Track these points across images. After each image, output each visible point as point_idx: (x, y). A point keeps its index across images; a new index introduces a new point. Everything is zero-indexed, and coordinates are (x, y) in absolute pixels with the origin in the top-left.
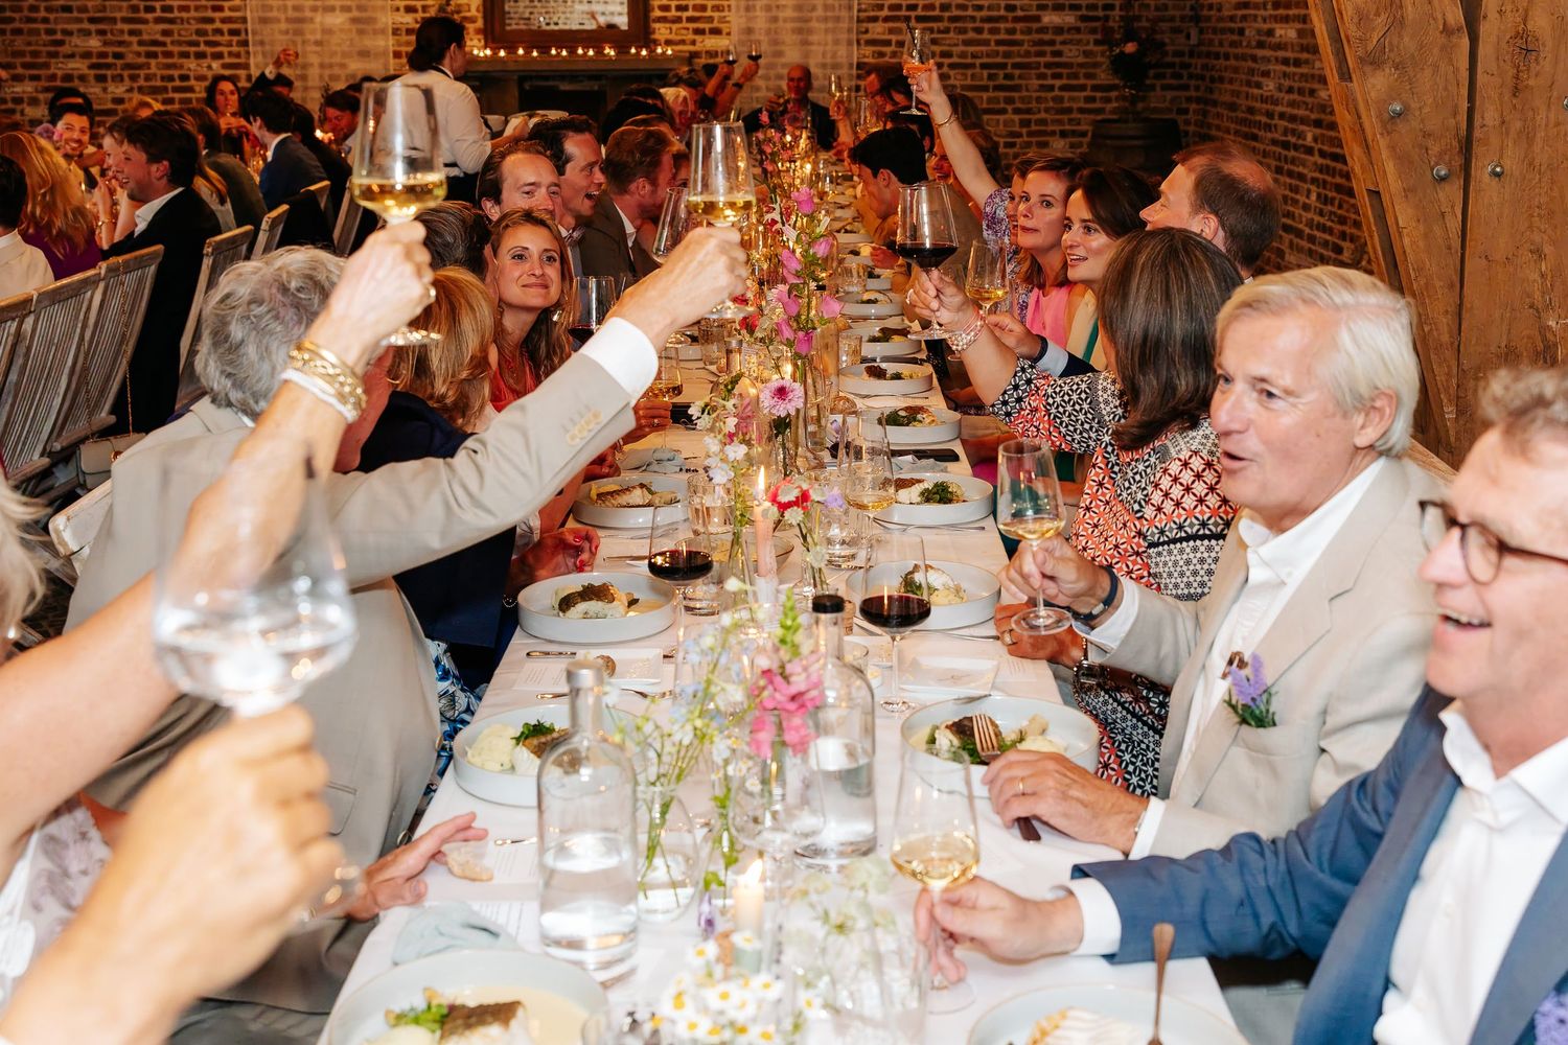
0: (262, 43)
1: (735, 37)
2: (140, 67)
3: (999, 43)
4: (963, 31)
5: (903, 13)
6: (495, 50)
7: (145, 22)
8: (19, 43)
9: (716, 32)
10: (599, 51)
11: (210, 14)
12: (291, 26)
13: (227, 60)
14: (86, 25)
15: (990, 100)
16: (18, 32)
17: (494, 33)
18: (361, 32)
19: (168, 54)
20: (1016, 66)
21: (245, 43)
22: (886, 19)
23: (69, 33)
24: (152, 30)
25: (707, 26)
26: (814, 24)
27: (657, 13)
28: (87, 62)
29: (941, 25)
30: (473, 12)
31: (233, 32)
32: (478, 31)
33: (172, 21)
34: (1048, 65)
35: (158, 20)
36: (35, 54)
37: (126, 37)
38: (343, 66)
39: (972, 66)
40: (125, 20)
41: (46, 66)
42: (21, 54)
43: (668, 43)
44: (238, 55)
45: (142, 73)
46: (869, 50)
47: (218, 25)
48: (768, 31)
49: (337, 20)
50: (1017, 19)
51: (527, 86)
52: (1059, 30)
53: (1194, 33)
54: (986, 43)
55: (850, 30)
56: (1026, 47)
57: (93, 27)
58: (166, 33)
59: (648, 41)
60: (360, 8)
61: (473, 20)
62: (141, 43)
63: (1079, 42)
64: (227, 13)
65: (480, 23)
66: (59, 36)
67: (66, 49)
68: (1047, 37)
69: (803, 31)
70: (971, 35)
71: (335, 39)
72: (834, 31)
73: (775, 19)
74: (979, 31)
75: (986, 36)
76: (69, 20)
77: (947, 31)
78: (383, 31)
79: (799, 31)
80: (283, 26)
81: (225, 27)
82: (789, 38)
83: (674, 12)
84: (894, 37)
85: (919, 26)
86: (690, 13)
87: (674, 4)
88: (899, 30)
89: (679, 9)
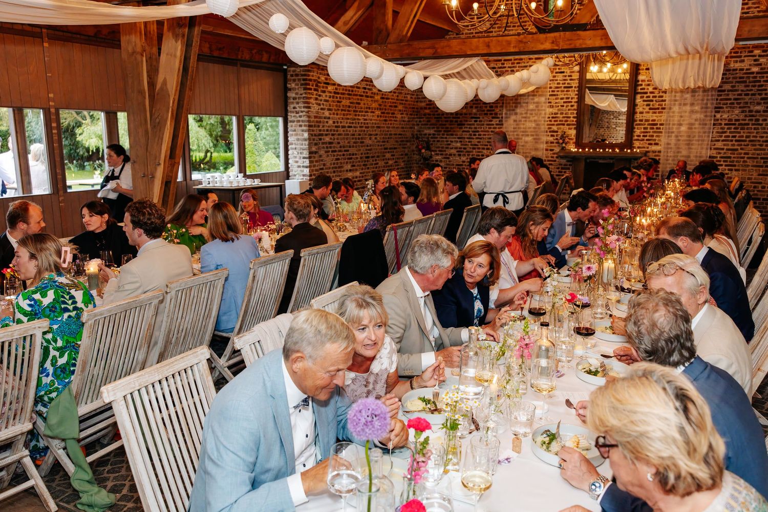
1: (663, 146)
4: (755, 145)
5: (730, 139)
6: (578, 149)
7: (473, 139)
8: (439, 143)
9: (656, 144)
10: (613, 150)
14: (457, 140)
15: (763, 171)
16: (438, 141)
17: (578, 144)
18: (536, 142)
19: (479, 148)
22: (723, 141)
23: (452, 142)
24: (475, 141)
25: (653, 142)
26: (694, 142)
27: (636, 138)
28: (456, 150)
29: (745, 143)
30: (573, 137)
32: (574, 143)
33: (481, 138)
35: (477, 138)
36: (442, 148)
37: (468, 143)
38: (530, 153)
39: (757, 158)
40: (468, 138)
41: (445, 151)
42: (439, 147)
43: (639, 148)
46: (715, 152)
48: (676, 145)
49: (529, 139)
51: (588, 161)
54: (764, 150)
55: (708, 144)
57: (459, 140)
58: (479, 142)
59: (631, 147)
60: (537, 135)
61: (572, 139)
65: (574, 140)
66: (449, 143)
67: (451, 146)
69: (689, 144)
70: (758, 147)
72: (702, 144)
73: (679, 140)
74: (761, 145)
75: (764, 147)
76: (453, 138)
77: (748, 145)
78: (543, 143)
79: (688, 144)
82: (684, 147)
83: (642, 138)
84: (725, 147)
85: (736, 143)
86: (648, 138)
87: (642, 134)
88: (728, 145)
89: (644, 136)
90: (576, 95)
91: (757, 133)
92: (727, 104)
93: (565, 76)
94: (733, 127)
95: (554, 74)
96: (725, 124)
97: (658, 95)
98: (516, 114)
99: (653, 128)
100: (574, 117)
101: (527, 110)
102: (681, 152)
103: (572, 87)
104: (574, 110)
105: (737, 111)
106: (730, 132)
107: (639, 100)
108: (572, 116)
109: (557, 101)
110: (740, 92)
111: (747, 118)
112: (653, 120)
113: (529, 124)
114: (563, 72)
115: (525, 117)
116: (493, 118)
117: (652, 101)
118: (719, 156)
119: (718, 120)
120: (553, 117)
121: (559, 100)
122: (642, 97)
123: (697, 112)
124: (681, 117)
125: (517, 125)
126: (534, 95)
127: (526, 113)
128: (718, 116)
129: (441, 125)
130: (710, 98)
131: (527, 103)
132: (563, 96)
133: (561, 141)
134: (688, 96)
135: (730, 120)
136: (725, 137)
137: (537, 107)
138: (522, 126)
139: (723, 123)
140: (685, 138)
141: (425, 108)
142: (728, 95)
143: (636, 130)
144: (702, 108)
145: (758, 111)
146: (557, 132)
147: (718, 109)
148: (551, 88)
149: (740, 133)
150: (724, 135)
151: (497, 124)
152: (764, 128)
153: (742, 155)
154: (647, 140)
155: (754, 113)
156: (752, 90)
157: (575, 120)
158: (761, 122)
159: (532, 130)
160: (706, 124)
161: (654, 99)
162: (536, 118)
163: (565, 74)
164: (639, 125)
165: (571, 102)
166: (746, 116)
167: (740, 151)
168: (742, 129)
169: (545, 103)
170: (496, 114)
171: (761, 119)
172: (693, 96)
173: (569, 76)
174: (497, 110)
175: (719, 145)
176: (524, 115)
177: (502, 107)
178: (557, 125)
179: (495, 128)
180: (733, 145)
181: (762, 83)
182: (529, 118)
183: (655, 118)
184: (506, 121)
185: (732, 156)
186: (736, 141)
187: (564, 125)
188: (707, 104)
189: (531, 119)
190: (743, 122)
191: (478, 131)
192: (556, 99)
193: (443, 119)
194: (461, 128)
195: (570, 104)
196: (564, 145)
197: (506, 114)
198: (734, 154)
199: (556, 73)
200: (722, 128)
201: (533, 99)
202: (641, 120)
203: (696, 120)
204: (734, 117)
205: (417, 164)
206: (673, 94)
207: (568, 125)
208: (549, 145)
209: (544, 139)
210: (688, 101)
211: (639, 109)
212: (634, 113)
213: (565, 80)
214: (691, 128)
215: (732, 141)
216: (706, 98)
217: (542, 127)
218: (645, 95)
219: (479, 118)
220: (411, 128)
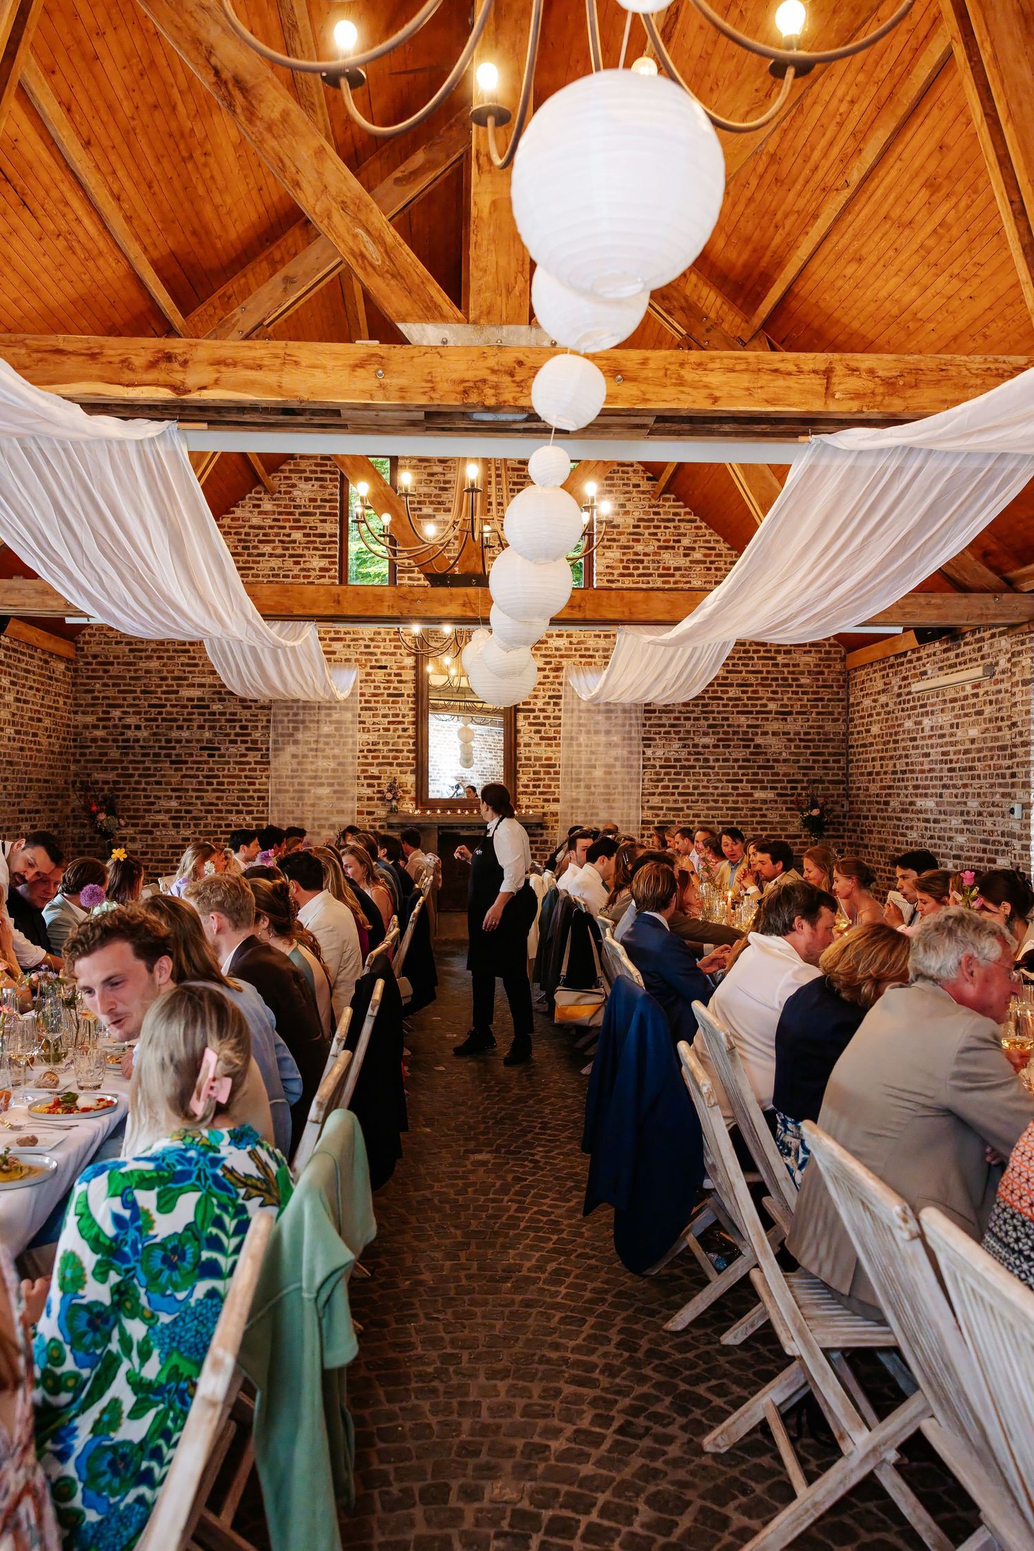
0: (278, 805)
2: (201, 819)
3: (728, 809)
4: (707, 801)
5: (671, 790)
6: (423, 811)
7: (207, 791)
8: (127, 802)
9: (556, 800)
11: (247, 787)
12: (297, 795)
13: (256, 815)
14: (170, 793)
16: (127, 797)
17: (420, 801)
18: (338, 799)
19: (220, 811)
21: (267, 805)
22: (660, 794)
23: (159, 798)
24: (210, 797)
25: (551, 797)
26: (617, 796)
27: (521, 789)
28: (168, 815)
29: (694, 798)
30: (409, 787)
31: (259, 798)
32: (411, 799)
33: (223, 791)
34: (758, 823)
35: (215, 790)
36: (137, 810)
37: (194, 801)
40: (195, 790)
41: (143, 818)
42: (129, 810)
43: (528, 807)
44: (263, 812)
45: (202, 822)
46: (650, 812)
47: (251, 793)
49: (325, 791)
50: (738, 795)
52: (764, 802)
53: (846, 803)
54: (721, 809)
55: (638, 801)
56: (745, 811)
57: (174, 794)
58: (218, 798)
60: (339, 784)
61: (408, 792)
62: (202, 804)
63: (777, 809)
64: (257, 787)
65: (413, 794)
66: (152, 800)
67: (156, 807)
68: (757, 806)
70: (712, 804)
71: (324, 803)
72: (628, 800)
73: (593, 794)
74: (716, 801)
75: (720, 805)
76: (160, 790)
77: (697, 801)
78: (352, 799)
79: (607, 801)
80: (291, 795)
81: (256, 795)
82: (602, 805)
83: (531, 789)
84: (665, 805)
85: (680, 798)
86: (541, 789)
87: (531, 783)
88: (668, 801)
89: (534, 786)
90: (411, 709)
91: (708, 781)
92: (660, 733)
93: (390, 675)
94: (673, 771)
95: (368, 670)
96: (661, 767)
97: (552, 715)
98: (296, 742)
99: (549, 773)
100: (409, 751)
101: (319, 736)
102: (597, 814)
103: (401, 695)
104: (409, 737)
105: (676, 745)
106: (670, 780)
107: (521, 723)
108: (405, 748)
109: (376, 720)
110: (677, 715)
111: (692, 758)
112: (547, 759)
113: (322, 763)
114: (385, 667)
115: (316, 750)
116: (248, 749)
117: (544, 725)
118: (656, 820)
119: (649, 759)
120: (369, 751)
121: (380, 719)
122: (526, 718)
123: (616, 746)
124: (592, 753)
125: (299, 764)
126: (330, 708)
127: (317, 741)
128: (649, 752)
129: (131, 762)
130: (634, 722)
131: (318, 722)
132: (387, 712)
133: (389, 796)
134: (600, 717)
135: (667, 760)
136: (664, 787)
137: (336, 729)
138: (309, 767)
139: (657, 764)
140: (602, 790)
141: (95, 727)
142: (660, 718)
143: (520, 775)
144: (624, 739)
145: (705, 746)
146: (379, 778)
147: (647, 741)
148: (362, 695)
149: (683, 781)
150: (661, 784)
151: (256, 763)
152: (717, 774)
153: (691, 819)
154: (541, 793)
155: (700, 749)
156: (693, 712)
157: (412, 755)
158: (711, 763)
159: (330, 774)
160: (631, 767)
161: (547, 722)
162: (336, 751)
163: (388, 671)
164: (526, 766)
165: (403, 723)
166: (689, 753)
167: (687, 811)
168: (687, 774)
169: (353, 722)
170: (255, 742)
171: (711, 758)
172: (608, 718)
173: (396, 675)
174: (257, 735)
175: (655, 801)
176: (314, 746)
177: (267, 727)
178: (380, 764)
179: (254, 770)
180: (676, 801)
181: (707, 701)
182: (324, 750)
183: (550, 755)
184: (276, 756)
185: (677, 819)
186: (680, 794)
187: (391, 764)
188: (630, 732)
189: (328, 752)
190: (687, 763)
191: (217, 777)
192: (374, 716)
193: (138, 750)
194: (181, 769)
195: (400, 727)
196: (394, 803)
197: (276, 742)
198: (678, 816)
199: (372, 667)
200: (657, 774)
201: (329, 715)
202: (528, 759)
203: (616, 759)
204: (672, 755)
205: (74, 846)
206: (576, 713)
207: (399, 765)
208: (366, 803)
209: (356, 791)
210: (602, 728)
211: (523, 739)
212: (517, 745)
213: (388, 682)
214: (610, 773)
215: (673, 794)
216: (628, 722)
217: (351, 768)
218: (532, 715)
219: (219, 749)
220: (64, 768)
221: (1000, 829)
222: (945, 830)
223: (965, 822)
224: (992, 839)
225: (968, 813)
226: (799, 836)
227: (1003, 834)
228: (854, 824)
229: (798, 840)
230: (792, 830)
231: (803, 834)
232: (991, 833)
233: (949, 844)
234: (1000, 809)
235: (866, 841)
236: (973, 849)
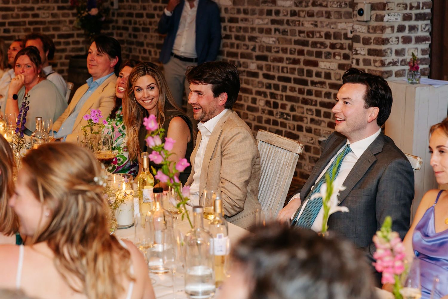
20: (11, 24)
34: (31, 23)
56: (16, 11)
63: (49, 8)
221: (325, 30)
222: (245, 30)
223: (273, 22)
224: (311, 40)
225: (277, 13)
226: (71, 36)
227: (328, 36)
228: (125, 22)
229: (71, 40)
230: (65, 30)
231: (75, 32)
232: (311, 34)
233: (251, 44)
234: (324, 9)
235: (141, 39)
236: (285, 50)
